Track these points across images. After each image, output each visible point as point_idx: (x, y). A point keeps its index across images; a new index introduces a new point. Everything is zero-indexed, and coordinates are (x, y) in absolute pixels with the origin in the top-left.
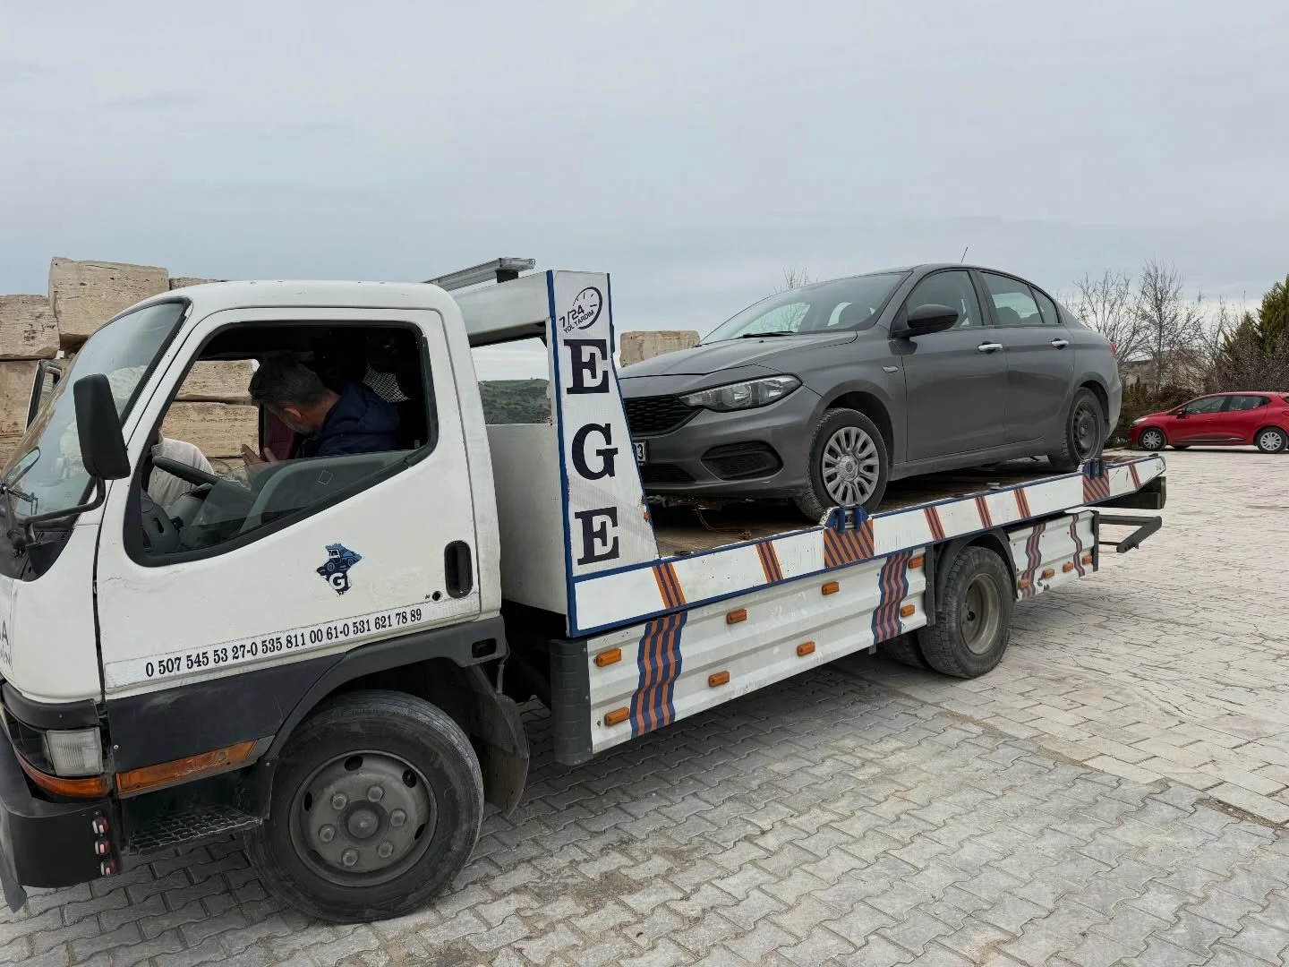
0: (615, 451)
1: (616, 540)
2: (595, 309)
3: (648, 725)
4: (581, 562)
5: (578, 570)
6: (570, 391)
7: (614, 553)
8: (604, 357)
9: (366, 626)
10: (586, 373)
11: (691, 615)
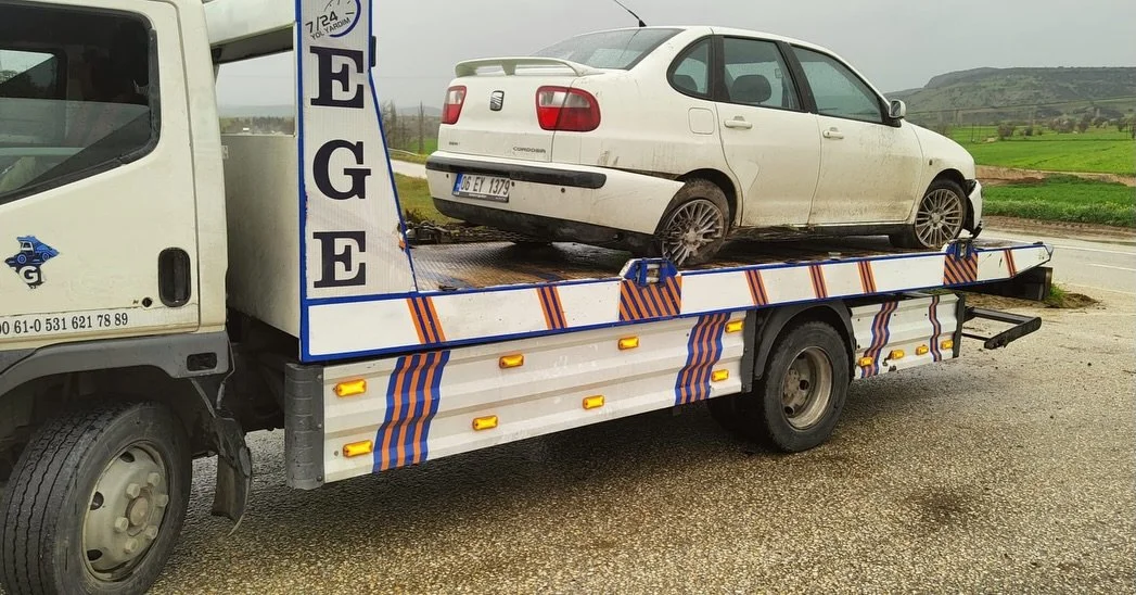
0: (368, 172)
1: (362, 266)
2: (352, 18)
3: (394, 461)
4: (317, 285)
5: (313, 293)
6: (314, 102)
7: (360, 279)
8: (360, 70)
9: (61, 323)
10: (337, 85)
11: (454, 354)
